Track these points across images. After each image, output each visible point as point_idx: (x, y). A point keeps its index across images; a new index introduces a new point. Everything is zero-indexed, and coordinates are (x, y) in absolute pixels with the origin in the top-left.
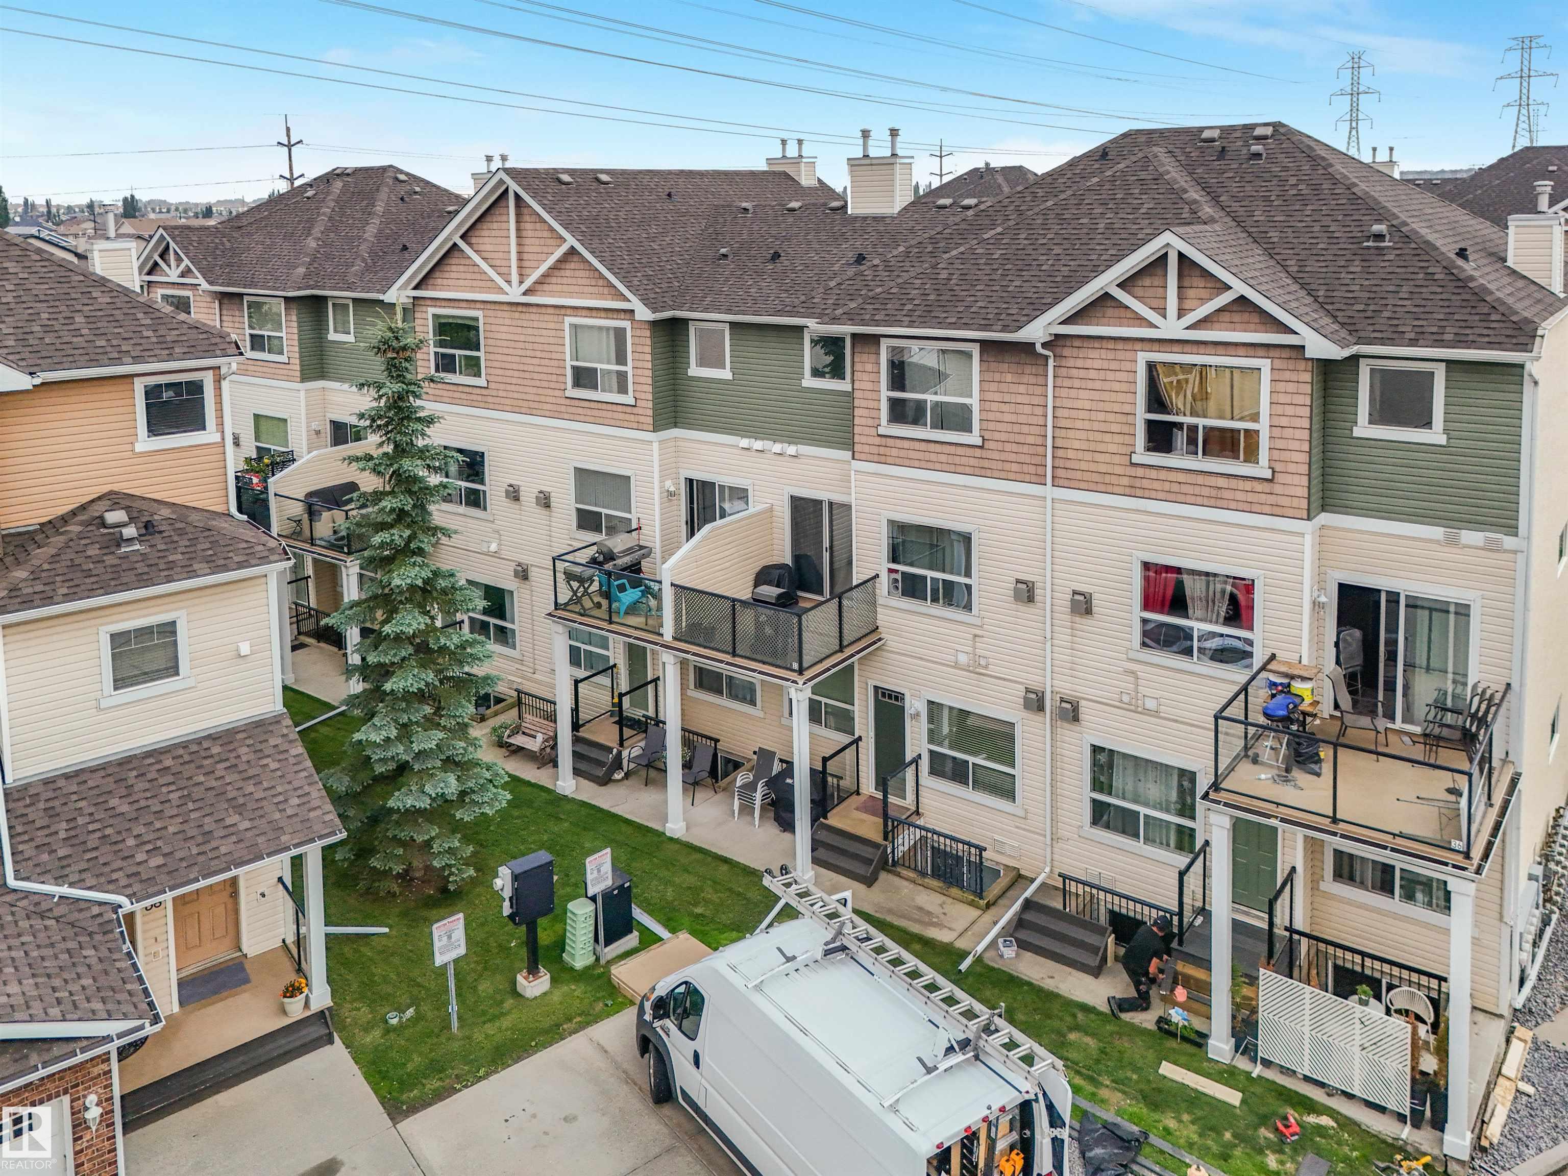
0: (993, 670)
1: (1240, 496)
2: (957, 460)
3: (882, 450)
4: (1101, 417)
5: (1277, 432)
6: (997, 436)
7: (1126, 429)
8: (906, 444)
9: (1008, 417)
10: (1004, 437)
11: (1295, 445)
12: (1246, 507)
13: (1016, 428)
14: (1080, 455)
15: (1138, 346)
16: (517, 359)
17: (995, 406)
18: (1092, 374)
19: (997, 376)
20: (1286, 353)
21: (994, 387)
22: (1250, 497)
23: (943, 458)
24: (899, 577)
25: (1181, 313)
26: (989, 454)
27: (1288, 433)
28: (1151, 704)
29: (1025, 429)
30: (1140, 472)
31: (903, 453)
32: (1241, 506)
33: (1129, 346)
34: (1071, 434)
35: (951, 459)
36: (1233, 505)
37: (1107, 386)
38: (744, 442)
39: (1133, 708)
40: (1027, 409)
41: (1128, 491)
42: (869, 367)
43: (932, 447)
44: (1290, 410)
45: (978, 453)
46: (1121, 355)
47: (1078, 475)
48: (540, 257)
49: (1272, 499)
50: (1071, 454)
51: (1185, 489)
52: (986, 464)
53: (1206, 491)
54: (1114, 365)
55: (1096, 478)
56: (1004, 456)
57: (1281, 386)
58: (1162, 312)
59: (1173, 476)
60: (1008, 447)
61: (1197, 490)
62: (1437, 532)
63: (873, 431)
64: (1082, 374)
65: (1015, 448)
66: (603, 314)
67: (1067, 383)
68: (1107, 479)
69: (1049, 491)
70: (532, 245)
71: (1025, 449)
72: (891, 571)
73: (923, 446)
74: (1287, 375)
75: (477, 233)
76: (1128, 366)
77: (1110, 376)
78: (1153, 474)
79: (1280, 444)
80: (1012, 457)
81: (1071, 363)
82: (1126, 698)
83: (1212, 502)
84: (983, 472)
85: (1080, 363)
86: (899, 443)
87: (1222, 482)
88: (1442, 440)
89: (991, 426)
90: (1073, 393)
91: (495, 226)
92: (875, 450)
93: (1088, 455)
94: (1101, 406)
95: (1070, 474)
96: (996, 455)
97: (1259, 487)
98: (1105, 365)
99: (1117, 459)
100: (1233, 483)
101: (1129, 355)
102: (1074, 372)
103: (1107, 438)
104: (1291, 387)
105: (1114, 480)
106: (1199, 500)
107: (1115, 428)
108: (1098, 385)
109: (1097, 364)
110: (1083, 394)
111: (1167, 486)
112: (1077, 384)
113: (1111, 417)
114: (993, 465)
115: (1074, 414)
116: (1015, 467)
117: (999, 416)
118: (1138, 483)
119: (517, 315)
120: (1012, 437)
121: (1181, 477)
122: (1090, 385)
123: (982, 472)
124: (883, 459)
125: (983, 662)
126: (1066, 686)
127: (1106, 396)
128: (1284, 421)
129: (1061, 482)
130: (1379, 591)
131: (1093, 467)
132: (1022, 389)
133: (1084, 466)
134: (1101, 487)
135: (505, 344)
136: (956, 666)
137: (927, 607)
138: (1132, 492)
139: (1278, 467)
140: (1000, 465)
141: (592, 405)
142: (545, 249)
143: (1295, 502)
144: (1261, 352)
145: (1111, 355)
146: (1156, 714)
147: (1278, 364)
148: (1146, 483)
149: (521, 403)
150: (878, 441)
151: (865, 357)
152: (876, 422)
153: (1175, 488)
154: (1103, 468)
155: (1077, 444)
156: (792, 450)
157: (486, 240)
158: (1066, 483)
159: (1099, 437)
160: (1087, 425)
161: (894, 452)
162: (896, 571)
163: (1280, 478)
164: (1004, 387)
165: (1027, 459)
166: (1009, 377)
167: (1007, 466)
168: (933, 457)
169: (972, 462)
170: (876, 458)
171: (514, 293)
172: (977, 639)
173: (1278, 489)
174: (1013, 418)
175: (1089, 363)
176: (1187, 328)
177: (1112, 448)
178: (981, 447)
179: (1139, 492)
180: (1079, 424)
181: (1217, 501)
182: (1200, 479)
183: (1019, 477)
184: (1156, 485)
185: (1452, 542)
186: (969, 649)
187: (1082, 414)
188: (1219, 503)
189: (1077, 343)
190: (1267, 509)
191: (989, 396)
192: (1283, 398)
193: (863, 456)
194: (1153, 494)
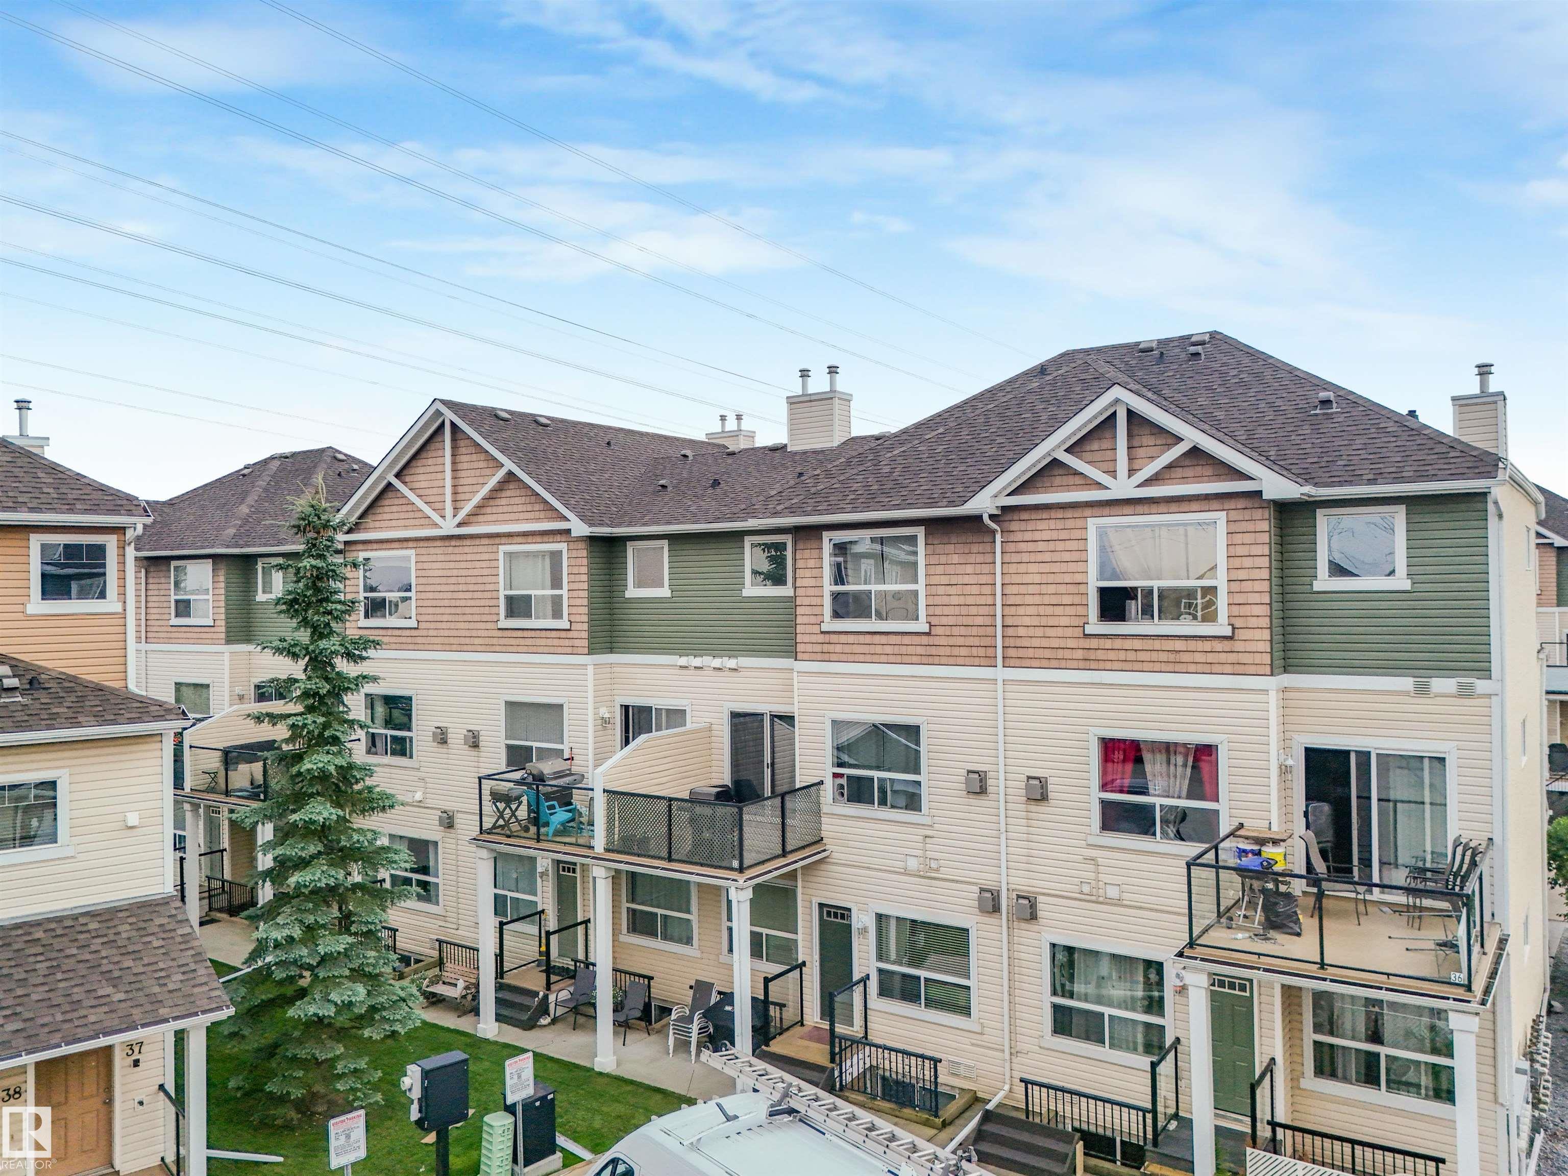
0: (945, 873)
1: (1199, 657)
2: (904, 650)
3: (826, 648)
4: (1052, 589)
5: (1235, 586)
6: (944, 620)
7: (1077, 600)
8: (851, 639)
9: (955, 600)
10: (951, 621)
11: (1255, 598)
12: (1207, 668)
13: (964, 610)
14: (1031, 632)
15: (1088, 512)
16: (449, 595)
17: (941, 590)
18: (1041, 546)
19: (943, 559)
20: (1241, 503)
21: (940, 570)
22: (1210, 658)
23: (888, 649)
24: (844, 781)
25: (1132, 472)
26: (937, 641)
27: (1247, 586)
28: (1113, 892)
29: (974, 611)
30: (1094, 643)
31: (847, 649)
32: (1200, 668)
33: (1078, 513)
34: (1021, 610)
35: (896, 650)
36: (1192, 668)
37: (1056, 557)
38: (683, 661)
39: (1093, 898)
40: (975, 590)
41: (1082, 664)
42: (811, 563)
43: (877, 639)
44: (1248, 562)
45: (925, 640)
46: (1070, 524)
47: (1030, 653)
48: (475, 488)
49: (1232, 658)
50: (1021, 631)
51: (1142, 656)
52: (933, 651)
53: (1163, 657)
54: (1064, 535)
55: (1048, 654)
56: (952, 641)
57: (1238, 538)
58: (1113, 473)
59: (1128, 644)
60: (956, 631)
61: (1155, 657)
62: (1406, 683)
63: (816, 629)
64: (1031, 546)
65: (963, 630)
66: (538, 539)
67: (1015, 558)
68: (1060, 654)
69: (1001, 673)
70: (467, 477)
71: (974, 631)
72: (836, 775)
73: (868, 639)
74: (1244, 526)
75: (412, 471)
76: (1077, 534)
77: (1060, 546)
78: (1108, 644)
79: (1239, 599)
80: (960, 641)
81: (1019, 536)
82: (1086, 889)
83: (1170, 667)
84: (931, 660)
85: (1028, 536)
86: (843, 638)
87: (1179, 645)
88: (1407, 585)
89: (938, 611)
90: (1022, 568)
91: (430, 462)
92: (818, 648)
93: (1039, 632)
94: (1051, 579)
95: (1021, 653)
96: (943, 641)
97: (1218, 646)
98: (1054, 535)
99: (1069, 632)
100: (1192, 645)
101: (1079, 523)
102: (1023, 546)
103: (1059, 610)
104: (1248, 538)
105: (1068, 654)
106: (1157, 667)
107: (1067, 600)
108: (1047, 557)
109: (1046, 535)
110: (1033, 568)
111: (1122, 655)
112: (1025, 557)
113: (1062, 589)
114: (941, 651)
115: (1023, 589)
116: (964, 651)
117: (945, 600)
118: (1092, 655)
119: (450, 550)
120: (960, 620)
121: (1137, 644)
122: (1040, 557)
123: (929, 659)
124: (826, 656)
125: (934, 865)
126: (1022, 882)
127: (1055, 568)
128: (1242, 575)
129: (1012, 662)
130: (1347, 753)
131: (1045, 643)
132: (969, 569)
133: (1036, 642)
134: (1054, 663)
135: (438, 580)
136: (906, 873)
137: (875, 811)
138: (1087, 664)
139: (1238, 623)
140: (947, 651)
141: (526, 634)
142: (481, 480)
143: (1258, 658)
144: (1215, 504)
145: (1060, 524)
146: (1118, 903)
147: (1234, 515)
148: (1100, 655)
149: (452, 640)
150: (821, 638)
151: (807, 553)
152: (819, 618)
153: (1131, 656)
154: (1055, 643)
155: (1027, 621)
156: (732, 663)
157: (421, 477)
158: (1018, 662)
159: (1049, 611)
160: (1037, 600)
161: (838, 648)
162: (841, 776)
163: (1240, 634)
164: (950, 569)
165: (976, 642)
166: (955, 559)
167: (956, 651)
168: (879, 649)
169: (920, 650)
170: (819, 656)
171: (448, 526)
172: (928, 840)
173: (1239, 646)
174: (961, 600)
175: (1037, 536)
176: (1138, 486)
177: (1064, 621)
178: (928, 634)
179: (1093, 665)
180: (1029, 600)
181: (1175, 665)
182: (1157, 644)
183: (968, 661)
184: (1112, 655)
185: (1422, 690)
186: (920, 853)
187: (1032, 589)
188: (1178, 667)
189: (1025, 515)
190: (1228, 669)
191: (935, 580)
192: (1240, 551)
193: (806, 656)
194: (1108, 665)
